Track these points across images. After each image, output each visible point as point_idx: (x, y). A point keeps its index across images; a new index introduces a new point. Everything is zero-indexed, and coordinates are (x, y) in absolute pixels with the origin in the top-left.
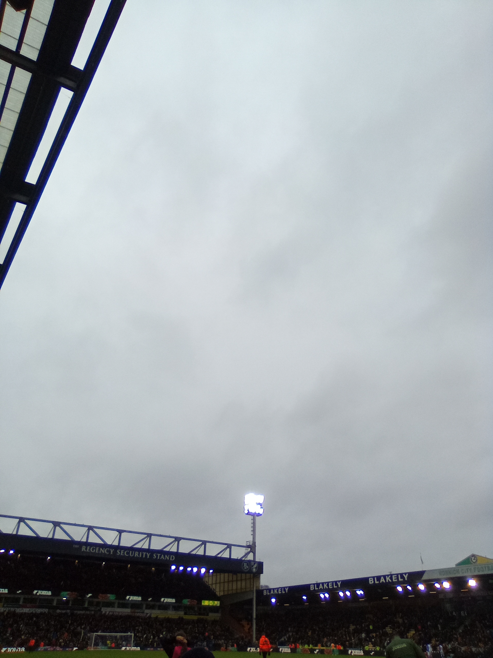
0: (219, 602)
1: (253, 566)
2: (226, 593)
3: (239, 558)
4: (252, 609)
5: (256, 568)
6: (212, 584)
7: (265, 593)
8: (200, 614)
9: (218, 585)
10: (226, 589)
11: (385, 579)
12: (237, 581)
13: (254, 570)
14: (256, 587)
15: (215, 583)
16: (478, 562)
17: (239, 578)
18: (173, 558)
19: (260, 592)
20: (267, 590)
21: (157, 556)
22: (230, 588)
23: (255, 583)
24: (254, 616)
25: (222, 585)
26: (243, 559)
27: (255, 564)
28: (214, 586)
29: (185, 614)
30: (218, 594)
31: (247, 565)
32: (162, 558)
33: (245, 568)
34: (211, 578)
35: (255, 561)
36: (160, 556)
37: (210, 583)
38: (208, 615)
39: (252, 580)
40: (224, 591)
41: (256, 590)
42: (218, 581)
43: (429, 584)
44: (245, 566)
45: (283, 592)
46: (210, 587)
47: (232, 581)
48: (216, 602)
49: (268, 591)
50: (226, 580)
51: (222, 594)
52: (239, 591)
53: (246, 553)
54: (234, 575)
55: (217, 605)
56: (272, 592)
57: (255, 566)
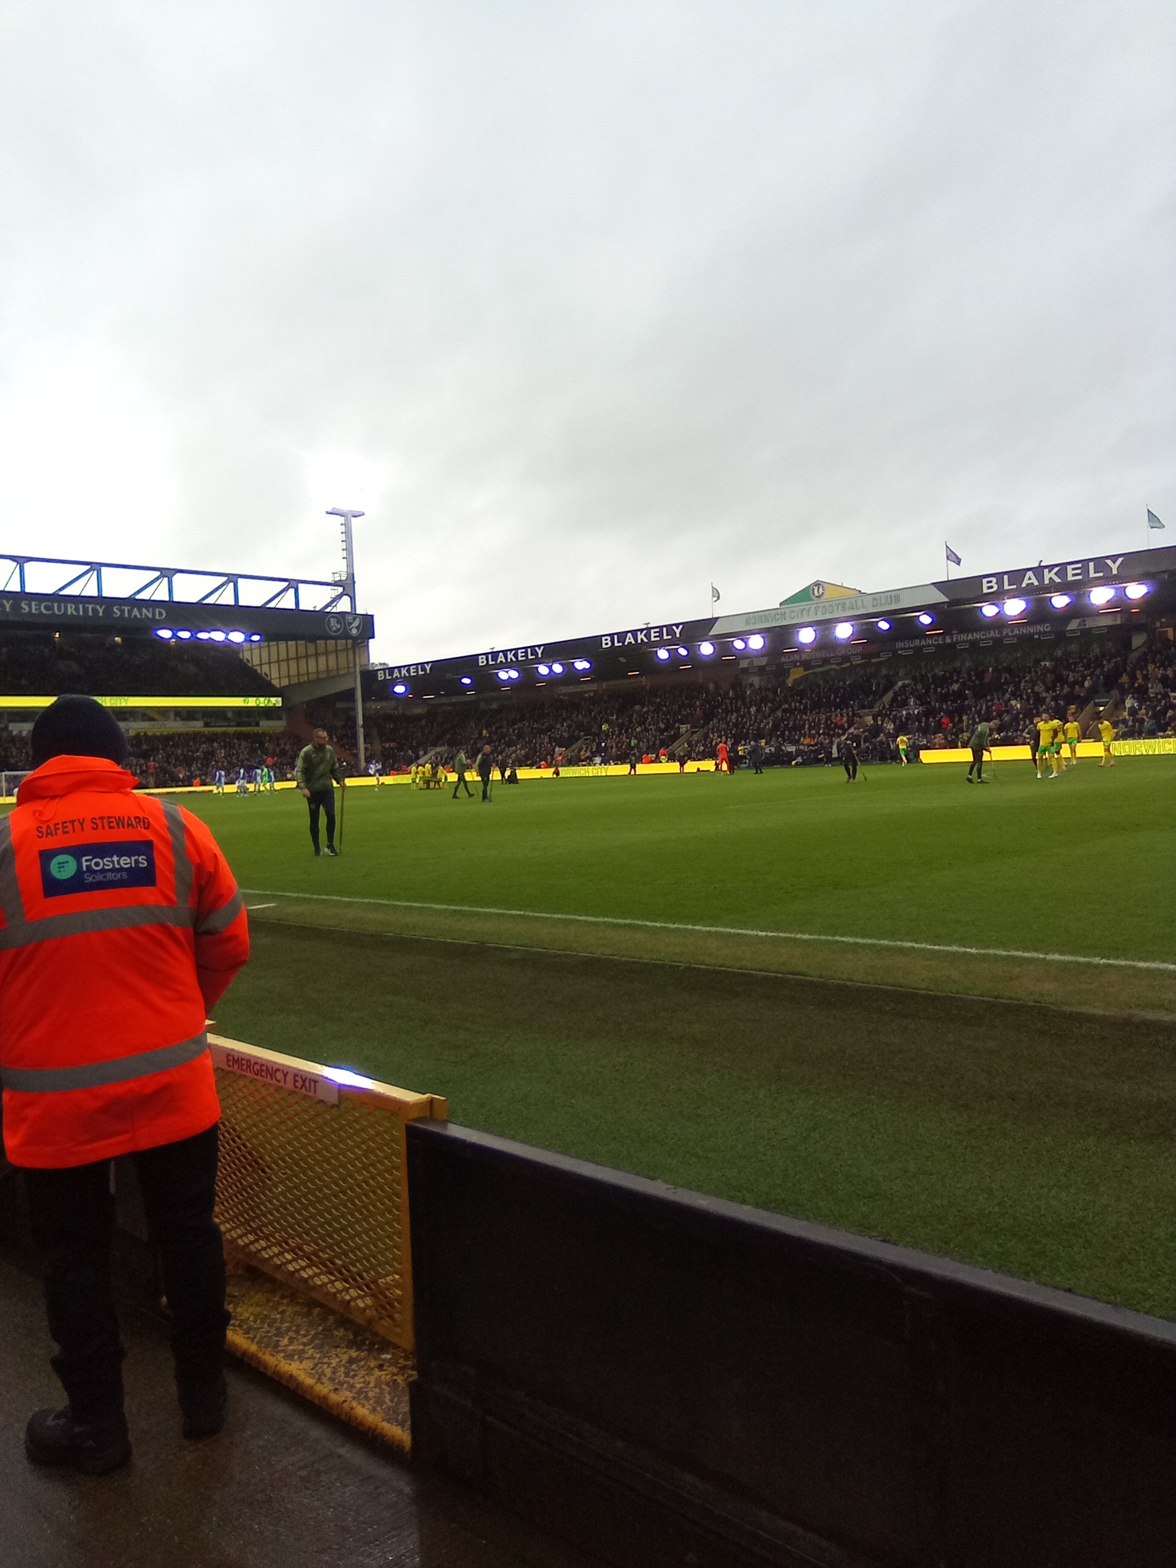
0: (280, 699)
1: (350, 624)
2: (295, 681)
3: (317, 609)
4: (354, 709)
5: (358, 628)
6: (261, 665)
7: (381, 676)
8: (238, 725)
9: (274, 666)
10: (293, 671)
11: (636, 639)
12: (317, 655)
13: (354, 632)
14: (361, 666)
15: (267, 661)
16: (824, 597)
17: (321, 650)
18: (160, 614)
19: (369, 675)
20: (384, 670)
21: (122, 611)
22: (303, 670)
23: (357, 656)
24: (360, 721)
25: (284, 665)
26: (328, 610)
27: (354, 619)
28: (266, 669)
29: (206, 725)
30: (276, 683)
31: (338, 622)
32: (135, 616)
33: (334, 629)
34: (256, 652)
35: (356, 614)
36: (130, 612)
37: (256, 661)
38: (257, 725)
39: (351, 653)
40: (289, 677)
41: (361, 672)
42: (274, 658)
43: (722, 643)
44: (332, 624)
45: (421, 673)
46: (256, 670)
47: (307, 657)
48: (273, 700)
49: (387, 671)
50: (292, 654)
51: (285, 682)
52: (322, 676)
53: (333, 596)
54: (309, 645)
55: (277, 705)
56: (396, 674)
57: (356, 623)
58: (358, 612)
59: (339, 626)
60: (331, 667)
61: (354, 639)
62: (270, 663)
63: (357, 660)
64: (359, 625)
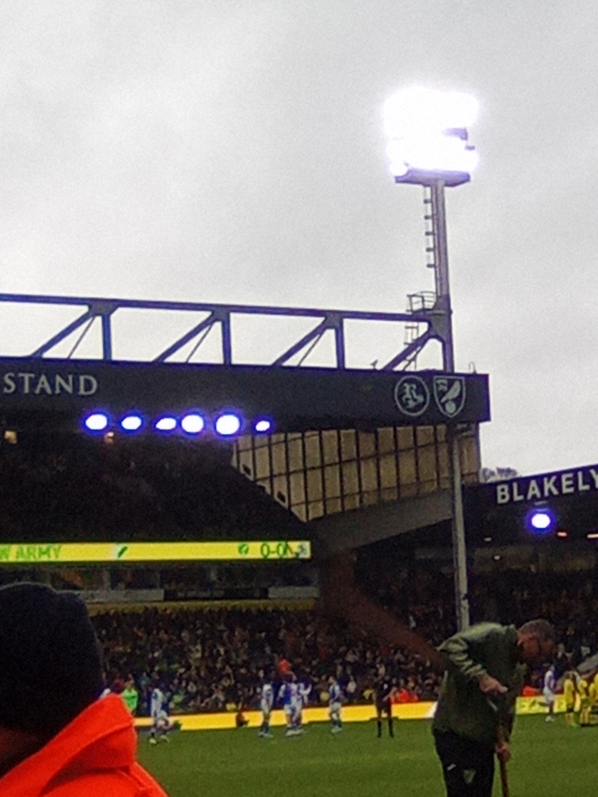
0: (307, 545)
1: (442, 394)
2: (336, 507)
3: (379, 367)
4: (451, 561)
6: (272, 477)
7: (502, 496)
8: (230, 595)
9: (297, 481)
10: (333, 489)
12: (377, 457)
13: (451, 408)
14: (462, 476)
15: (283, 471)
17: (387, 444)
18: (88, 385)
19: (480, 494)
20: (509, 483)
21: (19, 383)
22: (352, 485)
23: (456, 457)
24: (463, 587)
25: (315, 477)
26: (399, 368)
28: (280, 486)
29: (169, 597)
30: (300, 512)
31: (420, 390)
32: (43, 390)
33: (412, 404)
34: (263, 455)
35: (453, 374)
36: (34, 383)
37: (263, 471)
38: (264, 595)
39: (443, 452)
40: (324, 500)
41: (463, 487)
42: (296, 465)
44: (408, 395)
45: (582, 487)
46: (263, 488)
47: (358, 460)
48: (295, 546)
49: (515, 485)
50: (331, 456)
51: (317, 511)
52: (387, 497)
53: (410, 341)
54: (362, 436)
55: (302, 556)
56: (533, 490)
57: (453, 393)
58: (457, 370)
59: (420, 399)
60: (404, 480)
61: (450, 423)
62: (288, 474)
63: (457, 464)
64: (460, 395)
